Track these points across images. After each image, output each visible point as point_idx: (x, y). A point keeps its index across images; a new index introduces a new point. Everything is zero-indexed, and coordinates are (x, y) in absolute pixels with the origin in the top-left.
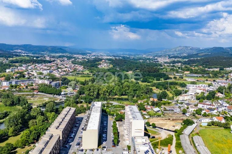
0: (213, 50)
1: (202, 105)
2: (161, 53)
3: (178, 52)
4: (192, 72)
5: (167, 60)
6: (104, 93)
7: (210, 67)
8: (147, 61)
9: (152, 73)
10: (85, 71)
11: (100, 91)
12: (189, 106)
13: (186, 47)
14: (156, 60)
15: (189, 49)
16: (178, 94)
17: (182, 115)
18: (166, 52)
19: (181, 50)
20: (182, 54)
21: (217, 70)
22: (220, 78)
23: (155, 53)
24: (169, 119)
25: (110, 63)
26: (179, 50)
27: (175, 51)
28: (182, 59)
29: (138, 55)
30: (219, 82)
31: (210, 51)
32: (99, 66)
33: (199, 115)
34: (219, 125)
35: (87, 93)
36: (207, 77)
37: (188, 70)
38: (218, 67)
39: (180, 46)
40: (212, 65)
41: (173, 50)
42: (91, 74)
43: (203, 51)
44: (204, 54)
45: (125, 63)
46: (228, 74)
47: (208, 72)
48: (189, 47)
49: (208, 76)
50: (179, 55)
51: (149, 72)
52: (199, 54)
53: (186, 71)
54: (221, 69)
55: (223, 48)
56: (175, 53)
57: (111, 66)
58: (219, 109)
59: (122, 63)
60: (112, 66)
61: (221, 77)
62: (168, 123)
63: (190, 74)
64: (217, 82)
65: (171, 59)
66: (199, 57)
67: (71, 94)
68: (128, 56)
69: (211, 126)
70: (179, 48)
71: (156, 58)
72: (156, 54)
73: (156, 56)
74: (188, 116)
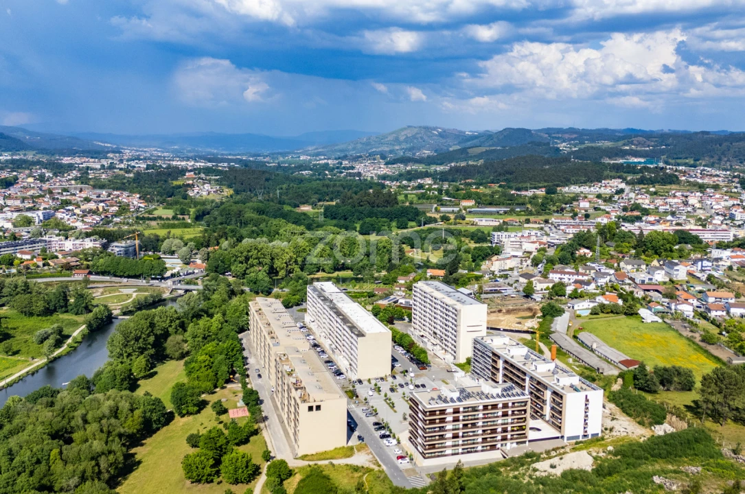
0: (505, 136)
1: (559, 276)
2: (354, 149)
3: (404, 146)
4: (480, 201)
5: (384, 170)
6: (287, 266)
7: (520, 185)
8: (327, 175)
9: (379, 209)
10: (155, 209)
11: (276, 261)
12: (531, 280)
13: (427, 128)
14: (351, 171)
15: (436, 135)
16: (480, 258)
17: (524, 300)
18: (368, 144)
19: (414, 137)
20: (419, 150)
21: (541, 192)
22: (556, 214)
23: (336, 148)
24: (500, 311)
25: (219, 182)
26: (407, 137)
27: (397, 140)
28: (424, 165)
29: (284, 154)
30: (559, 225)
31: (495, 140)
32: (191, 193)
33: (561, 296)
34: (614, 311)
35: (238, 269)
36: (523, 213)
37: (468, 197)
38: (541, 185)
39: (409, 127)
40: (525, 182)
41: (390, 138)
42: (186, 217)
43: (475, 142)
44: (483, 149)
45: (267, 180)
46: (571, 203)
47: (521, 201)
48: (435, 129)
49: (524, 209)
50: (409, 154)
51: (372, 205)
52: (469, 150)
53: (464, 199)
54: (550, 191)
55: (529, 131)
56: (397, 147)
57: (228, 192)
58: (599, 281)
59: (262, 182)
60: (231, 192)
61: (557, 212)
62: (502, 318)
63: (478, 207)
64: (552, 224)
65: (395, 166)
66: (471, 158)
67: (188, 274)
68: (251, 159)
69: (598, 314)
70: (405, 132)
71: (345, 163)
72: (341, 151)
73: (345, 158)
74: (540, 299)
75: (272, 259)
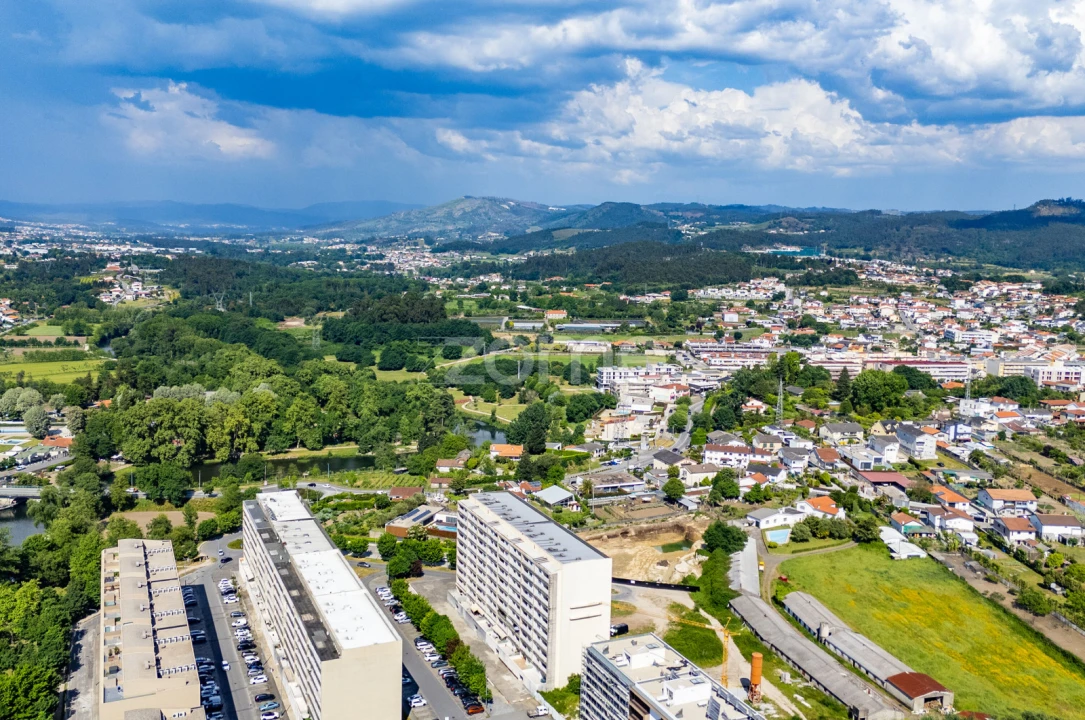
0: (604, 214)
1: (721, 455)
2: (386, 228)
3: (461, 225)
4: (575, 311)
5: (429, 260)
6: (232, 441)
7: (632, 287)
8: (340, 267)
9: (416, 326)
10: (34, 325)
11: (210, 432)
12: (675, 465)
13: (493, 200)
14: (378, 262)
15: (507, 211)
16: (581, 414)
17: (665, 509)
18: (407, 221)
19: (475, 212)
20: (482, 230)
21: (664, 298)
22: (690, 333)
23: (359, 226)
24: (625, 534)
25: (160, 280)
26: (465, 213)
27: (450, 217)
28: (489, 254)
29: (278, 235)
30: (698, 352)
31: (591, 218)
32: (104, 298)
33: (731, 497)
34: (834, 532)
35: (135, 448)
36: (640, 331)
37: (557, 304)
38: (663, 287)
39: (467, 197)
40: (640, 281)
41: (441, 213)
42: (81, 340)
43: (563, 221)
44: (575, 232)
45: (240, 275)
46: (712, 316)
47: (636, 311)
48: (505, 201)
49: (640, 325)
50: (468, 238)
51: (403, 319)
52: (554, 233)
53: (550, 308)
54: (679, 296)
55: (637, 207)
56: (450, 227)
57: (170, 294)
58: (793, 465)
59: (230, 279)
60: (177, 294)
61: (692, 329)
62: (630, 551)
63: (572, 321)
64: (687, 350)
65: (446, 254)
66: (558, 244)
67: (35, 460)
68: (226, 242)
69: (807, 540)
70: (462, 205)
71: (372, 249)
72: (366, 231)
73: (371, 241)
74: (695, 507)
75: (203, 428)
